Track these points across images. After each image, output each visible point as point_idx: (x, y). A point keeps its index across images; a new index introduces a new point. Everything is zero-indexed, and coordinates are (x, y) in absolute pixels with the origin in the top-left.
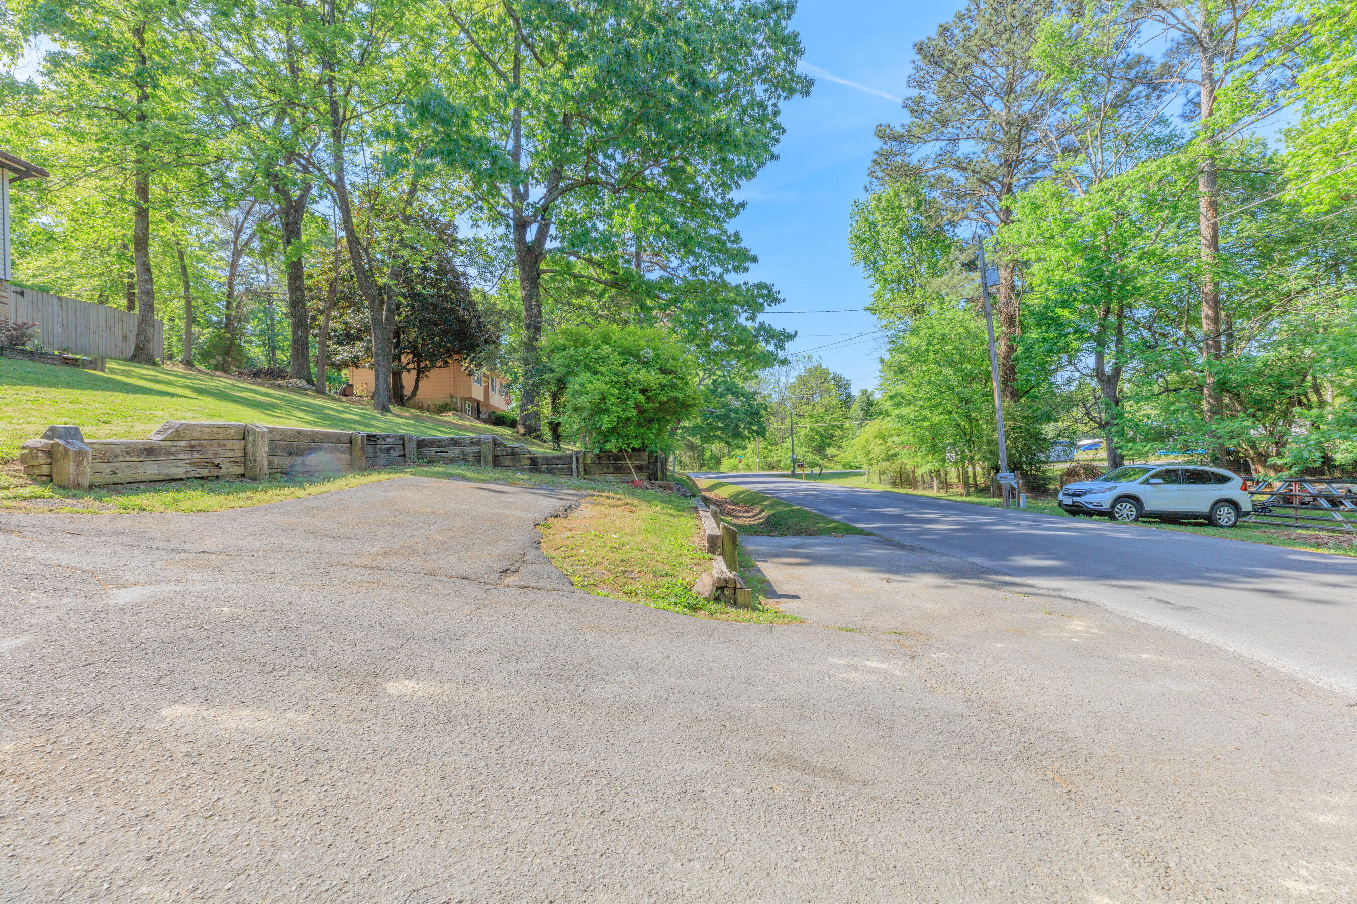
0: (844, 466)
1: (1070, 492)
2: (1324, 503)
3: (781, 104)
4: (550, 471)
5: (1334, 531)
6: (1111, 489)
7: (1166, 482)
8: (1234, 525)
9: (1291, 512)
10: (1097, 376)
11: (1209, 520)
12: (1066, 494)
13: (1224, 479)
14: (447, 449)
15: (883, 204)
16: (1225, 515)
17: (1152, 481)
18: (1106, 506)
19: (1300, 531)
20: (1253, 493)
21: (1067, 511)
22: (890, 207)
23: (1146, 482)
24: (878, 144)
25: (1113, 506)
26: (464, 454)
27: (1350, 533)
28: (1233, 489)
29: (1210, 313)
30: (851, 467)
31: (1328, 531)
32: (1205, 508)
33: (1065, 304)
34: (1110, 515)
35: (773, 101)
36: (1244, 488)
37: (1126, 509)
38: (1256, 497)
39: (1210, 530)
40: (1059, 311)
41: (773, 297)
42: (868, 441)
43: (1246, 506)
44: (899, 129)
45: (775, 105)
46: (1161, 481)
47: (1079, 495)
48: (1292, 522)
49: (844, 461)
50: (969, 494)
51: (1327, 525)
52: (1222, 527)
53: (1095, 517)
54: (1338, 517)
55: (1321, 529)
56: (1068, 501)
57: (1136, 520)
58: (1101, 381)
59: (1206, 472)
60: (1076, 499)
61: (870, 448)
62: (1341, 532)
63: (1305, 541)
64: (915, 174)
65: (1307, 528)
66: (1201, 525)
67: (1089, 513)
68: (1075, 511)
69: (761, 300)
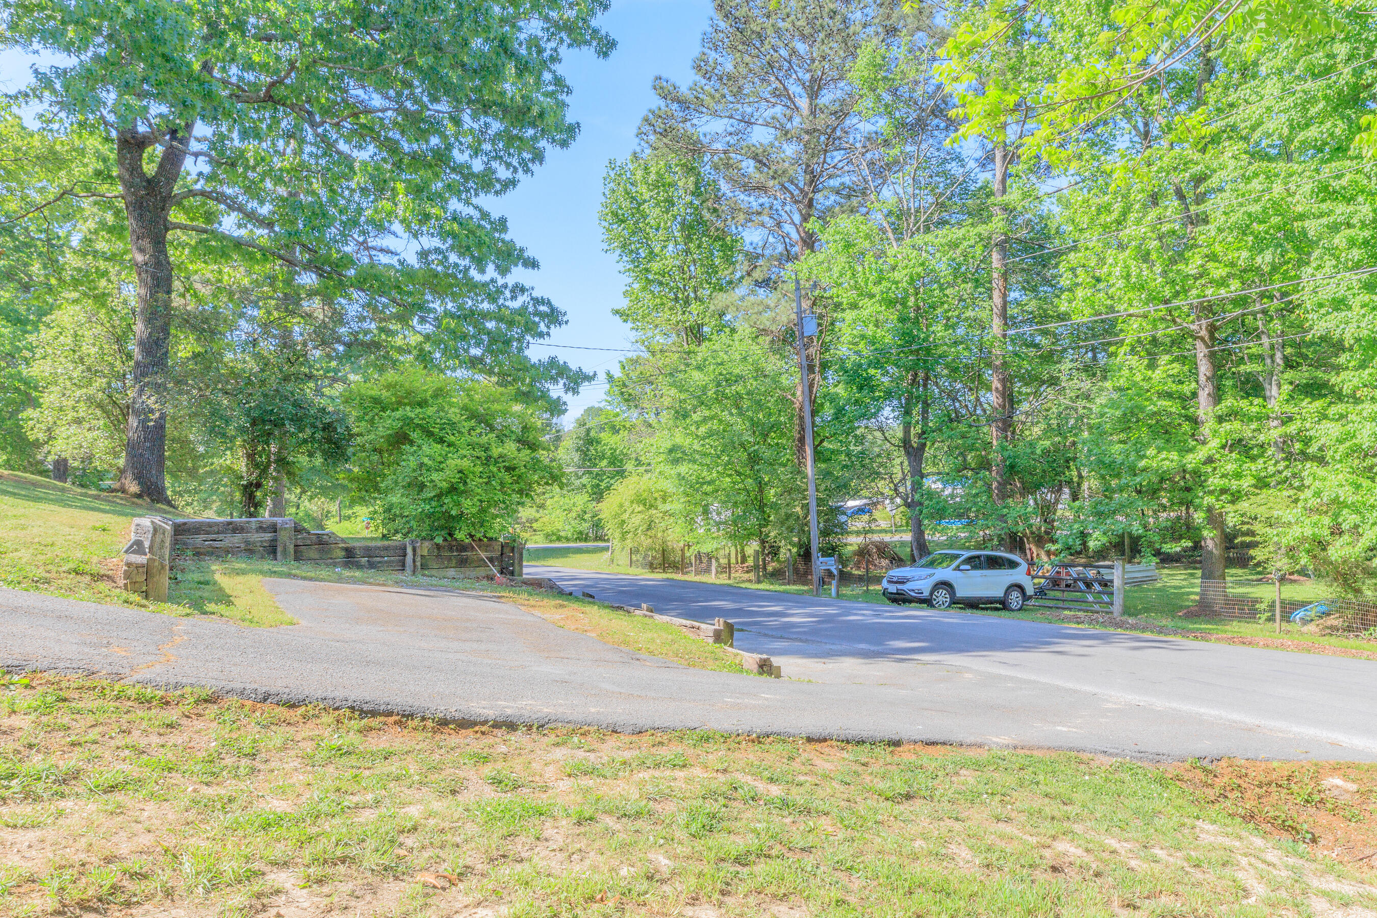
0: (547, 536)
1: (895, 579)
2: (1081, 585)
3: (563, 50)
4: (372, 565)
5: (1087, 611)
6: (931, 575)
7: (974, 567)
8: (1020, 609)
9: (1058, 594)
10: (904, 447)
11: (1002, 605)
12: (889, 582)
13: (1013, 565)
14: (221, 537)
15: (652, 177)
16: (1015, 597)
17: (962, 567)
18: (926, 594)
19: (1066, 612)
20: (1033, 578)
21: (889, 599)
22: (659, 184)
23: (957, 568)
24: (656, 102)
25: (932, 593)
26: (247, 543)
27: (1098, 612)
28: (1019, 575)
29: (999, 386)
30: (559, 539)
31: (1085, 611)
32: (999, 593)
33: (877, 364)
34: (928, 602)
35: (553, 44)
36: (1029, 573)
37: (942, 596)
38: (1036, 581)
39: (1002, 613)
40: (872, 371)
41: (554, 317)
42: (621, 506)
43: (1030, 591)
44: (684, 90)
45: (555, 50)
46: (968, 567)
47: (903, 583)
48: (1060, 604)
49: (549, 529)
50: (759, 582)
51: (1084, 606)
52: (1013, 610)
53: (913, 605)
54: (1090, 598)
55: (1079, 610)
56: (893, 589)
57: (949, 606)
58: (908, 453)
59: (1000, 557)
60: (900, 587)
61: (625, 516)
62: (1092, 612)
63: (1069, 619)
64: (696, 148)
65: (1070, 609)
66: (997, 609)
67: (910, 601)
68: (899, 599)
69: (537, 319)
